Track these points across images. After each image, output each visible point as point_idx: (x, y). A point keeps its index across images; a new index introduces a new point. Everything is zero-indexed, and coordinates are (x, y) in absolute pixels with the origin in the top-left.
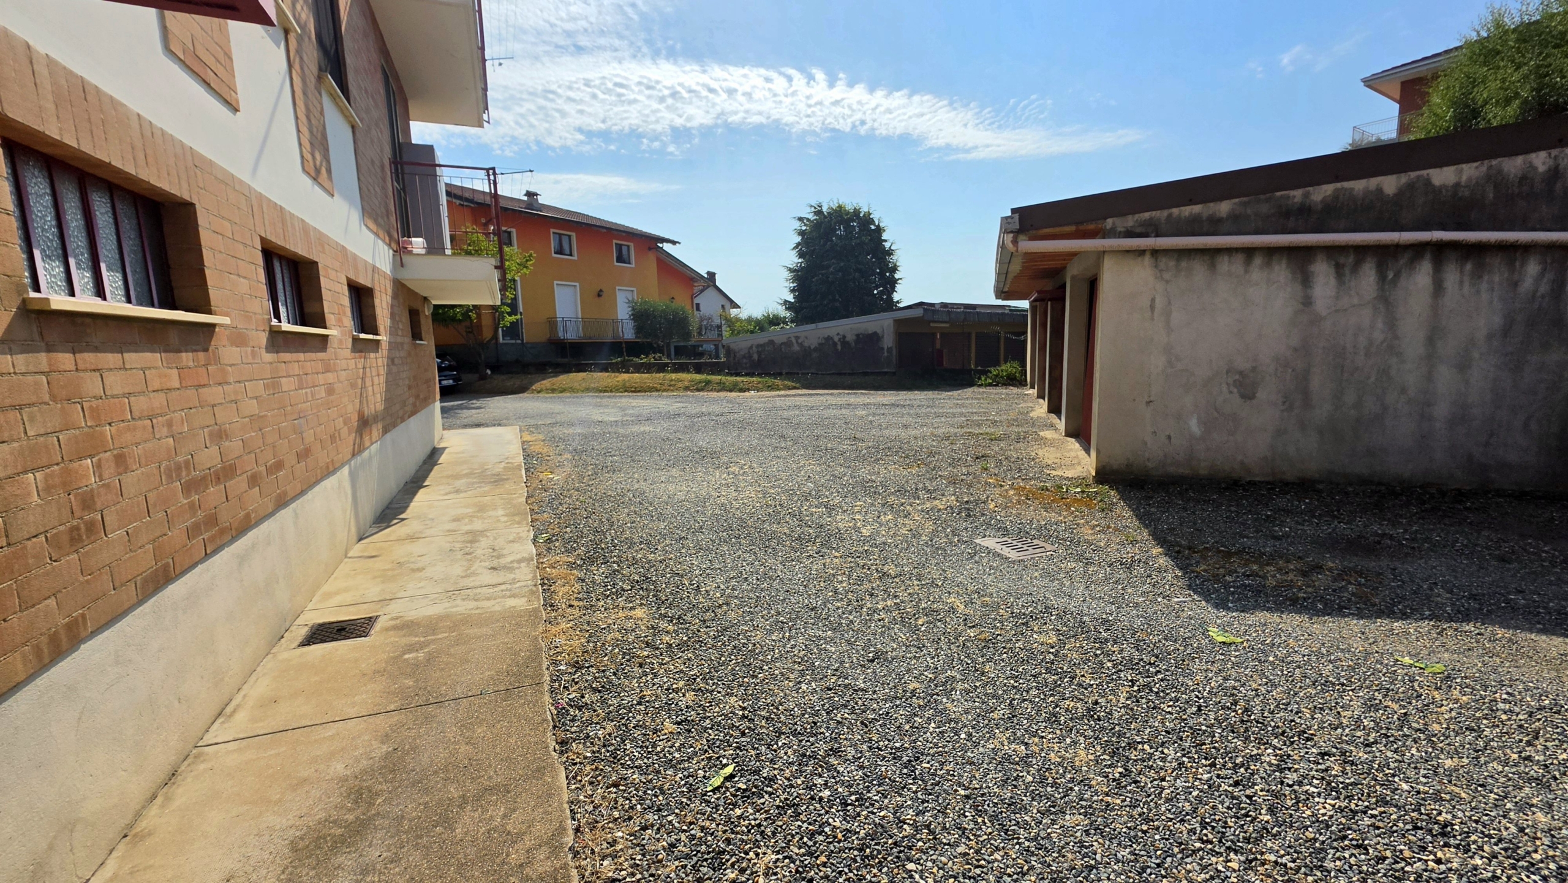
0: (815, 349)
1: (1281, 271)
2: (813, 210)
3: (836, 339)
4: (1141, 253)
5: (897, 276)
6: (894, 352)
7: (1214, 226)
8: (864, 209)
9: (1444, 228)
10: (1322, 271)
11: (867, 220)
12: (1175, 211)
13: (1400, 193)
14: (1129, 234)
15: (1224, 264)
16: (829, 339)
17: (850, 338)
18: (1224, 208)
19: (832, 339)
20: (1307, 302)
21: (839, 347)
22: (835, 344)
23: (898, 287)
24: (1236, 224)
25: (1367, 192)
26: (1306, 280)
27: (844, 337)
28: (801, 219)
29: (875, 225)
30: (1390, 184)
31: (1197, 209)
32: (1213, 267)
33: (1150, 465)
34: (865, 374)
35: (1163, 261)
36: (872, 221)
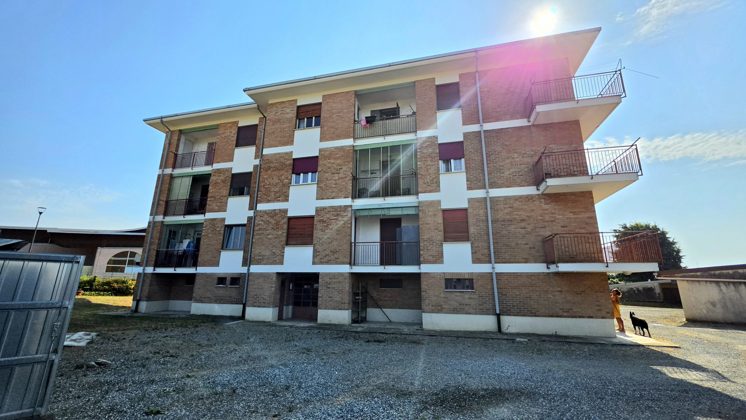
0: (626, 292)
1: (714, 285)
2: (621, 226)
3: (635, 289)
4: (684, 280)
5: (681, 254)
6: (661, 294)
7: (697, 277)
8: (652, 224)
9: (744, 279)
10: (722, 285)
11: (656, 229)
12: (689, 274)
13: (733, 273)
14: (681, 277)
15: (702, 283)
16: (631, 289)
17: (640, 288)
18: (699, 274)
19: (633, 289)
20: (721, 290)
21: (636, 292)
22: (634, 291)
23: (682, 260)
24: (702, 276)
25: (727, 273)
26: (719, 286)
27: (638, 288)
28: (615, 231)
29: (660, 231)
30: (731, 272)
31: (693, 273)
32: (699, 283)
33: (698, 318)
34: (649, 302)
35: (689, 282)
36: (659, 229)
